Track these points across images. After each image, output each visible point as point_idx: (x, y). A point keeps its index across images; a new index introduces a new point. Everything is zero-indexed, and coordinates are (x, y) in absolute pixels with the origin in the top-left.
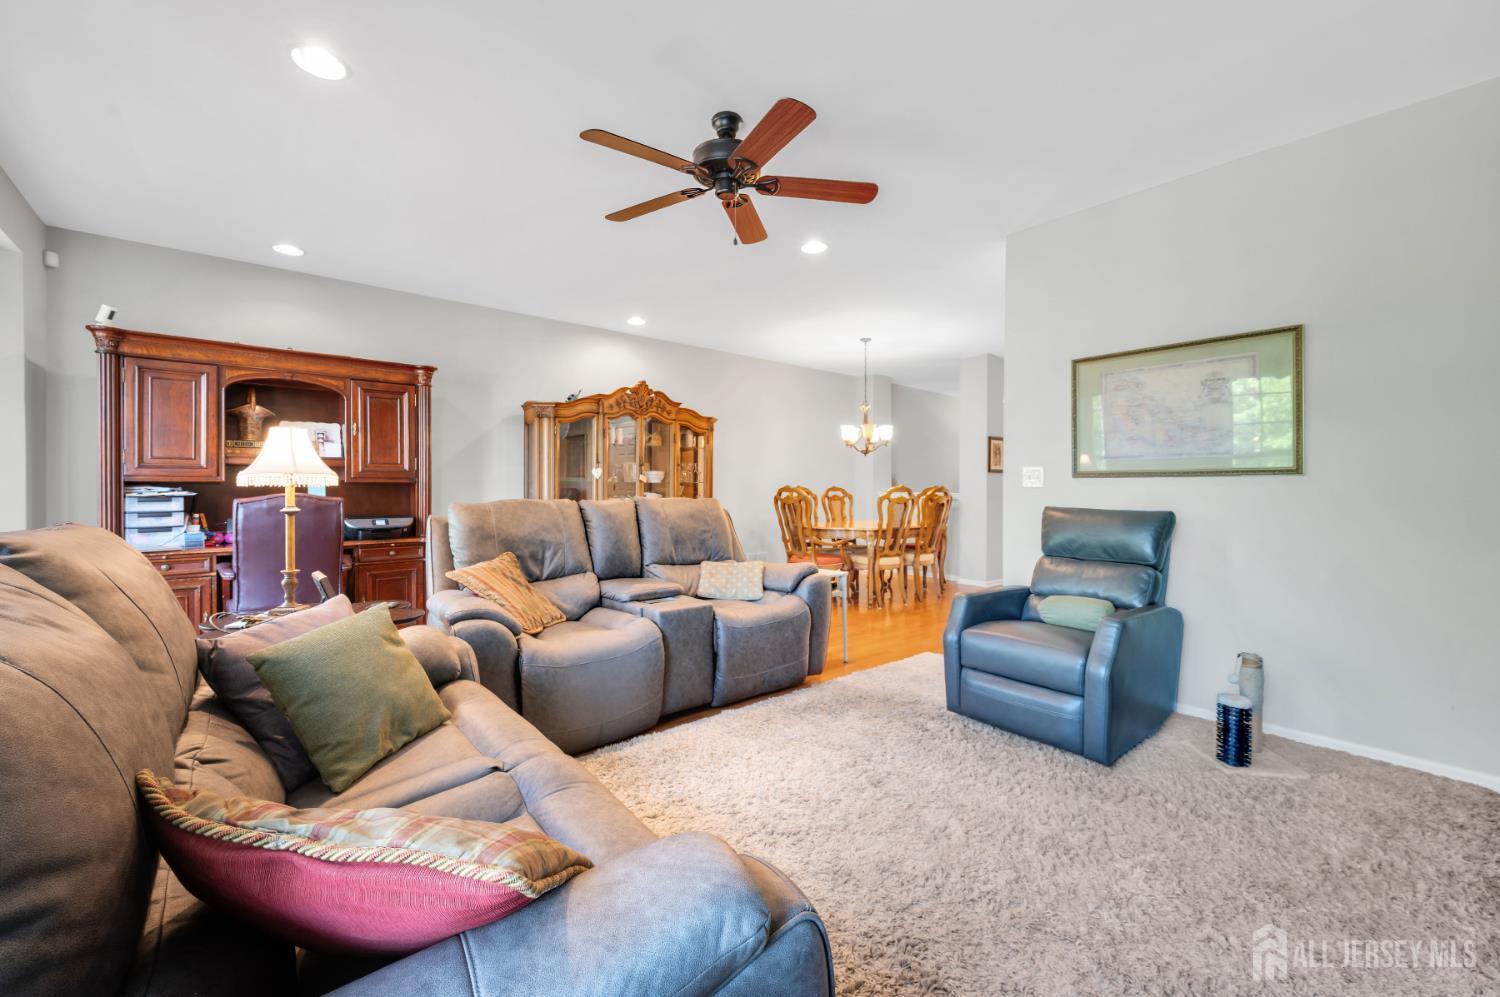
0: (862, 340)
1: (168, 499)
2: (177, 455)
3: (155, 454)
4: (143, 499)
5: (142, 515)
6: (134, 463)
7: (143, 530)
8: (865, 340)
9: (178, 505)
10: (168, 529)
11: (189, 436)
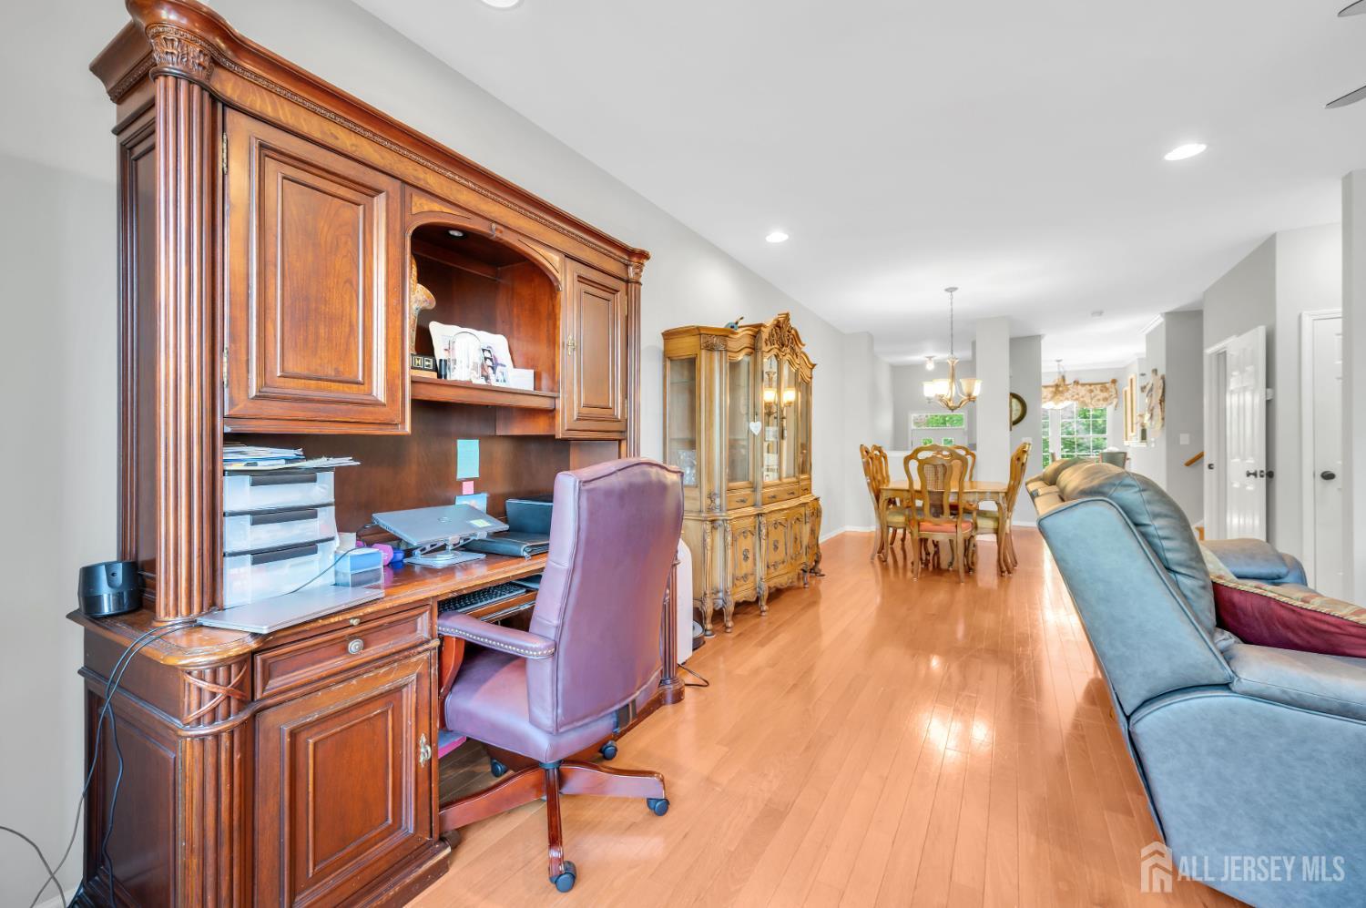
0: (947, 290)
1: (310, 477)
2: (331, 373)
3: (292, 367)
4: (261, 478)
5: (260, 517)
6: (248, 387)
7: (262, 556)
8: (951, 290)
9: (322, 491)
10: (308, 548)
11: (352, 328)
